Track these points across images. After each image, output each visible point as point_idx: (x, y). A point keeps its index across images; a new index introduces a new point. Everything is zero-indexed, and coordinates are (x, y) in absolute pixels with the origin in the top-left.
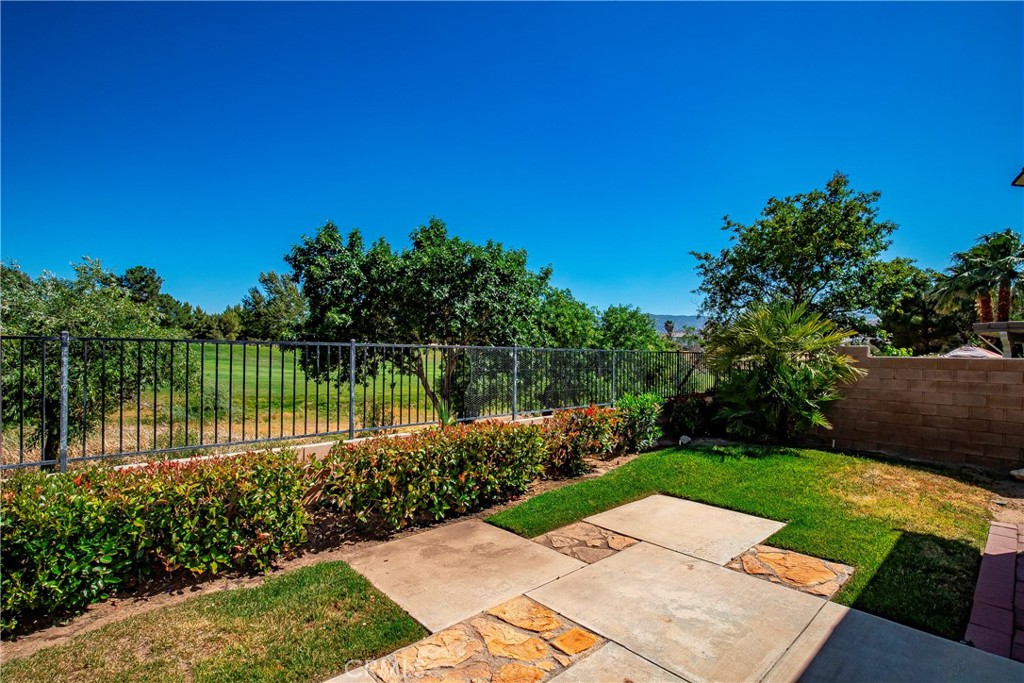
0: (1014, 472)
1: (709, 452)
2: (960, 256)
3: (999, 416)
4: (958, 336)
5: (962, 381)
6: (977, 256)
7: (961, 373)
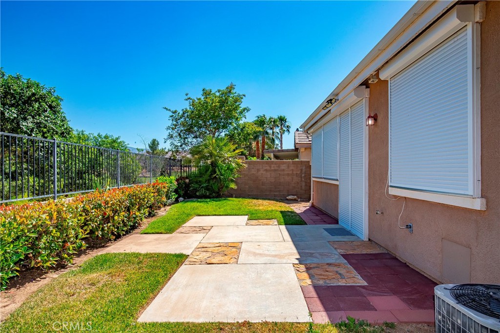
0: (287, 198)
1: (198, 202)
3: (282, 180)
5: (272, 168)
7: (273, 166)
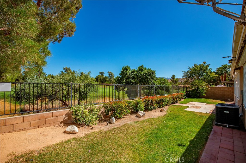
0: (227, 100)
2: (218, 68)
3: (225, 94)
4: (217, 82)
6: (221, 68)
